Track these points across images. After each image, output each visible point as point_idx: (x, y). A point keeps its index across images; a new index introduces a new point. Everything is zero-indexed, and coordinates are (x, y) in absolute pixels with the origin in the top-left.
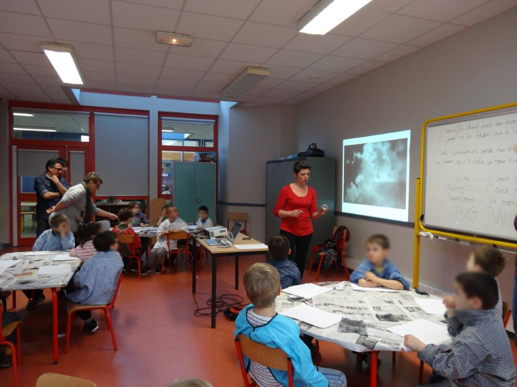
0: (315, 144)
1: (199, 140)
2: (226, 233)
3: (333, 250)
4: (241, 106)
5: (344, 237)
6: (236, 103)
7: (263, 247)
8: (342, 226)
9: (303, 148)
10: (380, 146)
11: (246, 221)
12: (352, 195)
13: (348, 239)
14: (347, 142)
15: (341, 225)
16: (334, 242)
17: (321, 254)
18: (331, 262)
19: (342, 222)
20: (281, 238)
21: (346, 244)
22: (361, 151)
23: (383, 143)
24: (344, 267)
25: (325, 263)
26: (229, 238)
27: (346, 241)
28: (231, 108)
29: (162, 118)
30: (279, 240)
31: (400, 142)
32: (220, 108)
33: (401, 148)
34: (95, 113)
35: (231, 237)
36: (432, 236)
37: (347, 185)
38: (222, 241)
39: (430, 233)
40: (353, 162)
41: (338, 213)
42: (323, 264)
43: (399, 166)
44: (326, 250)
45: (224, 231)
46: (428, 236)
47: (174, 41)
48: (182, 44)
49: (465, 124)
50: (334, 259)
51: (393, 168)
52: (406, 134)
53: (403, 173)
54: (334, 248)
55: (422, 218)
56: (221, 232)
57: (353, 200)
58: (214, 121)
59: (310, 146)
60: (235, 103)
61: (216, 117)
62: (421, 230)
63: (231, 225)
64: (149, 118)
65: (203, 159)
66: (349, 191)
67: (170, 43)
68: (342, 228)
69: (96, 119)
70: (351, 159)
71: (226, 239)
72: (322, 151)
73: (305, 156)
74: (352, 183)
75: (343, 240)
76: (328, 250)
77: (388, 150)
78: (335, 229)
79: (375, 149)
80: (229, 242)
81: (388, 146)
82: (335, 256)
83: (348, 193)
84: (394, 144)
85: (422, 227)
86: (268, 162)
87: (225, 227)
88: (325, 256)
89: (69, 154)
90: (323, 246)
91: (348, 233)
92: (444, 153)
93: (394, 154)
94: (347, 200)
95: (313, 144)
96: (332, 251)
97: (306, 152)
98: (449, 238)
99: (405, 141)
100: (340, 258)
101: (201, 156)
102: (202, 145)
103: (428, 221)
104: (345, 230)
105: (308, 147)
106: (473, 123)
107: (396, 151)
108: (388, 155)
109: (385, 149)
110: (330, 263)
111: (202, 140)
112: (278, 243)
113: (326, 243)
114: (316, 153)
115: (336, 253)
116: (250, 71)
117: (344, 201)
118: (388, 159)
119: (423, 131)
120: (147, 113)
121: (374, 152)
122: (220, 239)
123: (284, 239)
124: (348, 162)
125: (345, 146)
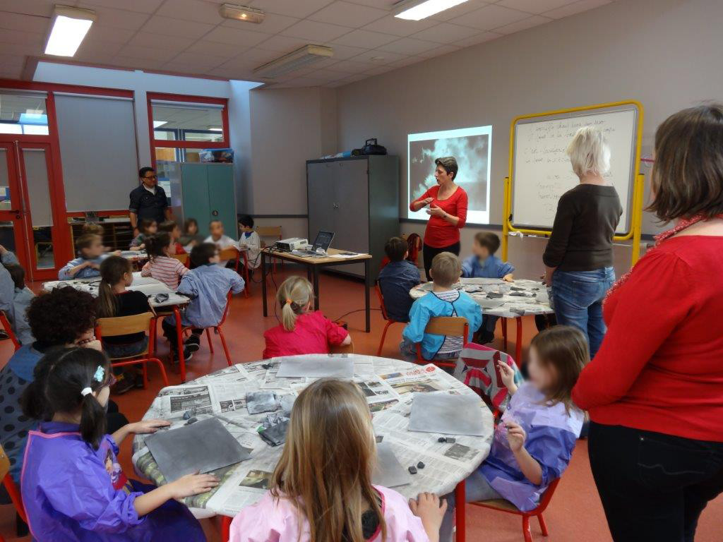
1: (175, 131)
4: (268, 88)
5: (417, 246)
6: (262, 84)
9: (358, 144)
10: (456, 143)
11: (281, 237)
14: (413, 138)
19: (411, 229)
22: (432, 148)
23: (459, 139)
28: (253, 90)
29: (153, 101)
31: (479, 138)
32: (230, 89)
33: (480, 145)
34: (55, 93)
36: (522, 235)
37: (415, 188)
39: (519, 231)
40: (421, 161)
41: (403, 220)
43: (479, 164)
45: (305, 242)
46: (518, 236)
47: (244, 16)
48: (252, 20)
49: (556, 123)
51: (471, 167)
52: (487, 130)
53: (483, 172)
55: (511, 218)
58: (223, 106)
60: (259, 84)
61: (224, 101)
62: (510, 230)
64: (133, 102)
65: (218, 157)
67: (238, 17)
69: (58, 101)
70: (420, 157)
72: (383, 147)
74: (420, 185)
77: (466, 147)
79: (449, 146)
81: (465, 142)
84: (472, 140)
85: (511, 228)
86: (308, 162)
89: (21, 152)
92: (534, 152)
93: (473, 152)
95: (372, 140)
97: (363, 150)
98: (538, 235)
99: (485, 137)
101: (215, 154)
102: (180, 138)
103: (517, 220)
105: (365, 144)
106: (564, 122)
107: (474, 149)
108: (466, 152)
109: (462, 145)
111: (180, 130)
114: (376, 150)
116: (311, 51)
118: (466, 158)
119: (512, 129)
120: (130, 93)
121: (449, 150)
124: (415, 160)
125: (411, 142)
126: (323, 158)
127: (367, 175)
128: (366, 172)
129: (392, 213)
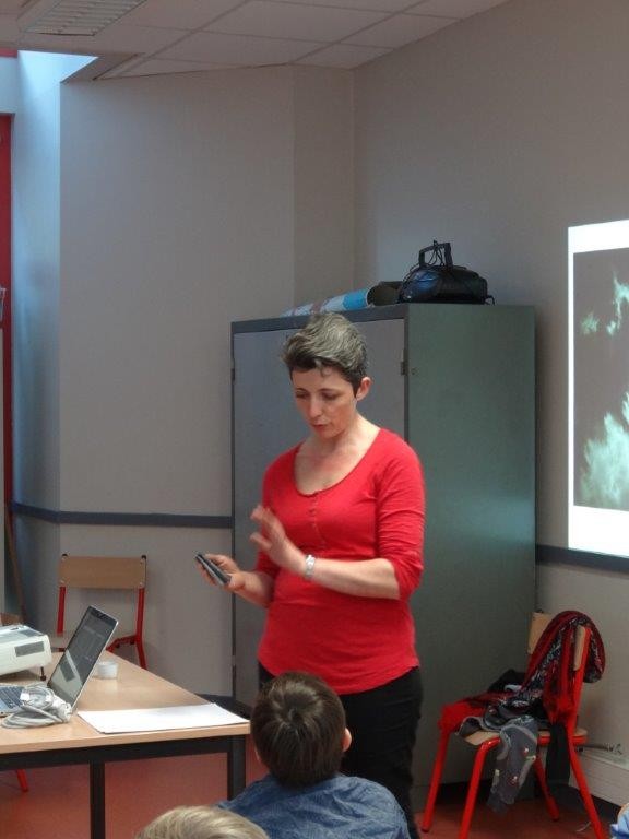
0: (447, 247)
2: (45, 658)
3: (529, 720)
4: (114, 73)
5: (578, 663)
6: (87, 60)
7: (215, 719)
8: (568, 614)
9: (396, 263)
11: (142, 593)
12: (612, 474)
13: (594, 668)
14: (585, 238)
15: (561, 610)
16: (537, 685)
17: (478, 739)
18: (524, 773)
19: (568, 592)
20: (310, 691)
21: (587, 690)
24: (578, 795)
25: (495, 782)
26: (59, 678)
27: (586, 680)
28: (72, 81)
30: (298, 704)
32: (18, 80)
35: (69, 675)
37: (590, 430)
38: (24, 697)
40: (611, 328)
41: (549, 553)
42: (486, 784)
44: (499, 720)
45: (38, 648)
50: (538, 761)
54: (536, 710)
56: (21, 651)
57: (616, 495)
59: (422, 255)
60: (84, 61)
63: (74, 613)
66: (599, 454)
68: (567, 623)
71: (42, 686)
72: (474, 276)
73: (401, 299)
74: (609, 420)
75: (572, 673)
76: (506, 721)
78: (540, 624)
80: (58, 702)
82: (539, 747)
83: (594, 467)
86: (237, 328)
87: (44, 631)
88: (495, 747)
90: (487, 704)
91: (595, 640)
94: (587, 494)
95: (436, 247)
96: (524, 725)
97: (407, 283)
100: (561, 754)
104: (583, 632)
105: (415, 261)
110: (520, 779)
112: (298, 718)
113: (498, 688)
114: (453, 285)
115: (545, 734)
117: (578, 502)
122: (15, 685)
123: (323, 695)
124: (591, 324)
125: (577, 256)
126: (289, 314)
127: (401, 380)
128: (398, 368)
129: (512, 522)
